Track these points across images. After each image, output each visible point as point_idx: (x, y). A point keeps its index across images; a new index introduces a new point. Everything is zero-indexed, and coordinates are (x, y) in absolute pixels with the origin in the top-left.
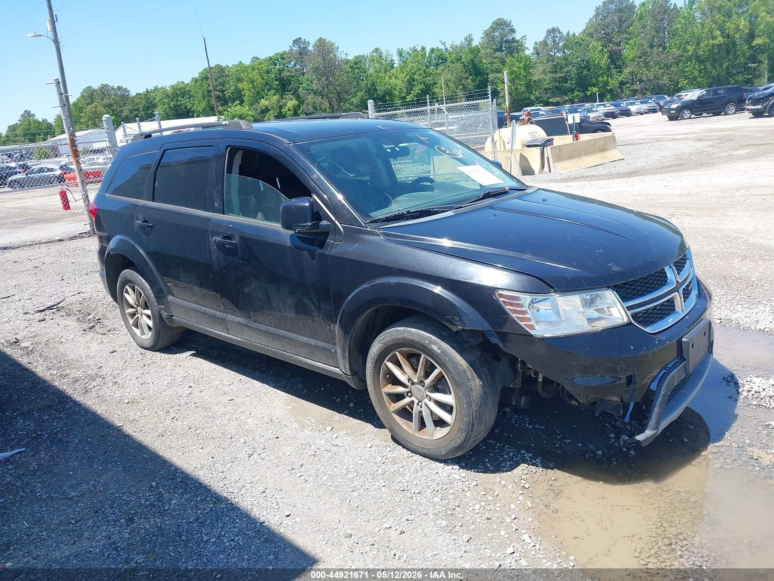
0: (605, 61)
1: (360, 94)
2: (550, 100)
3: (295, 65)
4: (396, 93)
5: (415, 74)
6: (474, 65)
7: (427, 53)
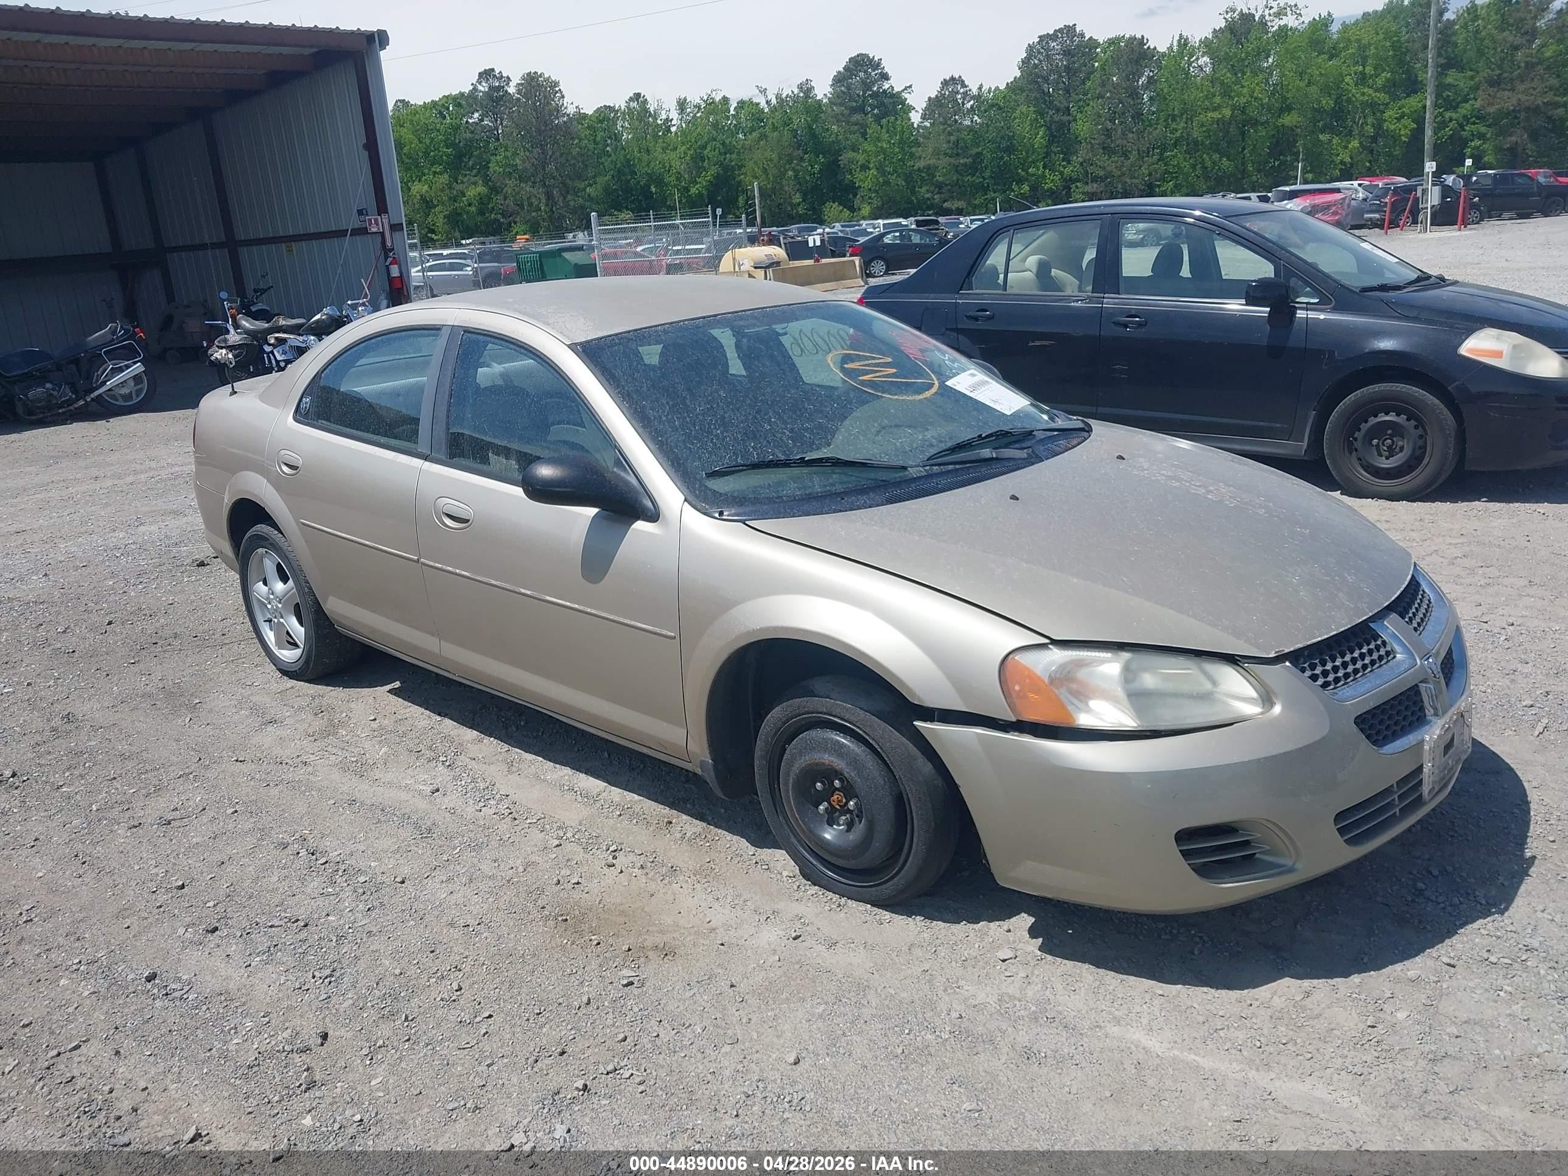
0: (1040, 139)
1: (602, 180)
2: (946, 205)
3: (482, 120)
4: (670, 179)
5: (704, 147)
6: (813, 135)
7: (732, 109)
